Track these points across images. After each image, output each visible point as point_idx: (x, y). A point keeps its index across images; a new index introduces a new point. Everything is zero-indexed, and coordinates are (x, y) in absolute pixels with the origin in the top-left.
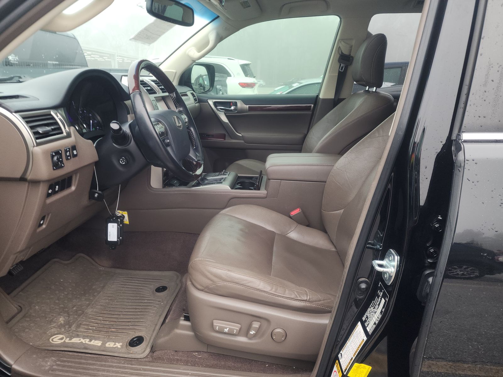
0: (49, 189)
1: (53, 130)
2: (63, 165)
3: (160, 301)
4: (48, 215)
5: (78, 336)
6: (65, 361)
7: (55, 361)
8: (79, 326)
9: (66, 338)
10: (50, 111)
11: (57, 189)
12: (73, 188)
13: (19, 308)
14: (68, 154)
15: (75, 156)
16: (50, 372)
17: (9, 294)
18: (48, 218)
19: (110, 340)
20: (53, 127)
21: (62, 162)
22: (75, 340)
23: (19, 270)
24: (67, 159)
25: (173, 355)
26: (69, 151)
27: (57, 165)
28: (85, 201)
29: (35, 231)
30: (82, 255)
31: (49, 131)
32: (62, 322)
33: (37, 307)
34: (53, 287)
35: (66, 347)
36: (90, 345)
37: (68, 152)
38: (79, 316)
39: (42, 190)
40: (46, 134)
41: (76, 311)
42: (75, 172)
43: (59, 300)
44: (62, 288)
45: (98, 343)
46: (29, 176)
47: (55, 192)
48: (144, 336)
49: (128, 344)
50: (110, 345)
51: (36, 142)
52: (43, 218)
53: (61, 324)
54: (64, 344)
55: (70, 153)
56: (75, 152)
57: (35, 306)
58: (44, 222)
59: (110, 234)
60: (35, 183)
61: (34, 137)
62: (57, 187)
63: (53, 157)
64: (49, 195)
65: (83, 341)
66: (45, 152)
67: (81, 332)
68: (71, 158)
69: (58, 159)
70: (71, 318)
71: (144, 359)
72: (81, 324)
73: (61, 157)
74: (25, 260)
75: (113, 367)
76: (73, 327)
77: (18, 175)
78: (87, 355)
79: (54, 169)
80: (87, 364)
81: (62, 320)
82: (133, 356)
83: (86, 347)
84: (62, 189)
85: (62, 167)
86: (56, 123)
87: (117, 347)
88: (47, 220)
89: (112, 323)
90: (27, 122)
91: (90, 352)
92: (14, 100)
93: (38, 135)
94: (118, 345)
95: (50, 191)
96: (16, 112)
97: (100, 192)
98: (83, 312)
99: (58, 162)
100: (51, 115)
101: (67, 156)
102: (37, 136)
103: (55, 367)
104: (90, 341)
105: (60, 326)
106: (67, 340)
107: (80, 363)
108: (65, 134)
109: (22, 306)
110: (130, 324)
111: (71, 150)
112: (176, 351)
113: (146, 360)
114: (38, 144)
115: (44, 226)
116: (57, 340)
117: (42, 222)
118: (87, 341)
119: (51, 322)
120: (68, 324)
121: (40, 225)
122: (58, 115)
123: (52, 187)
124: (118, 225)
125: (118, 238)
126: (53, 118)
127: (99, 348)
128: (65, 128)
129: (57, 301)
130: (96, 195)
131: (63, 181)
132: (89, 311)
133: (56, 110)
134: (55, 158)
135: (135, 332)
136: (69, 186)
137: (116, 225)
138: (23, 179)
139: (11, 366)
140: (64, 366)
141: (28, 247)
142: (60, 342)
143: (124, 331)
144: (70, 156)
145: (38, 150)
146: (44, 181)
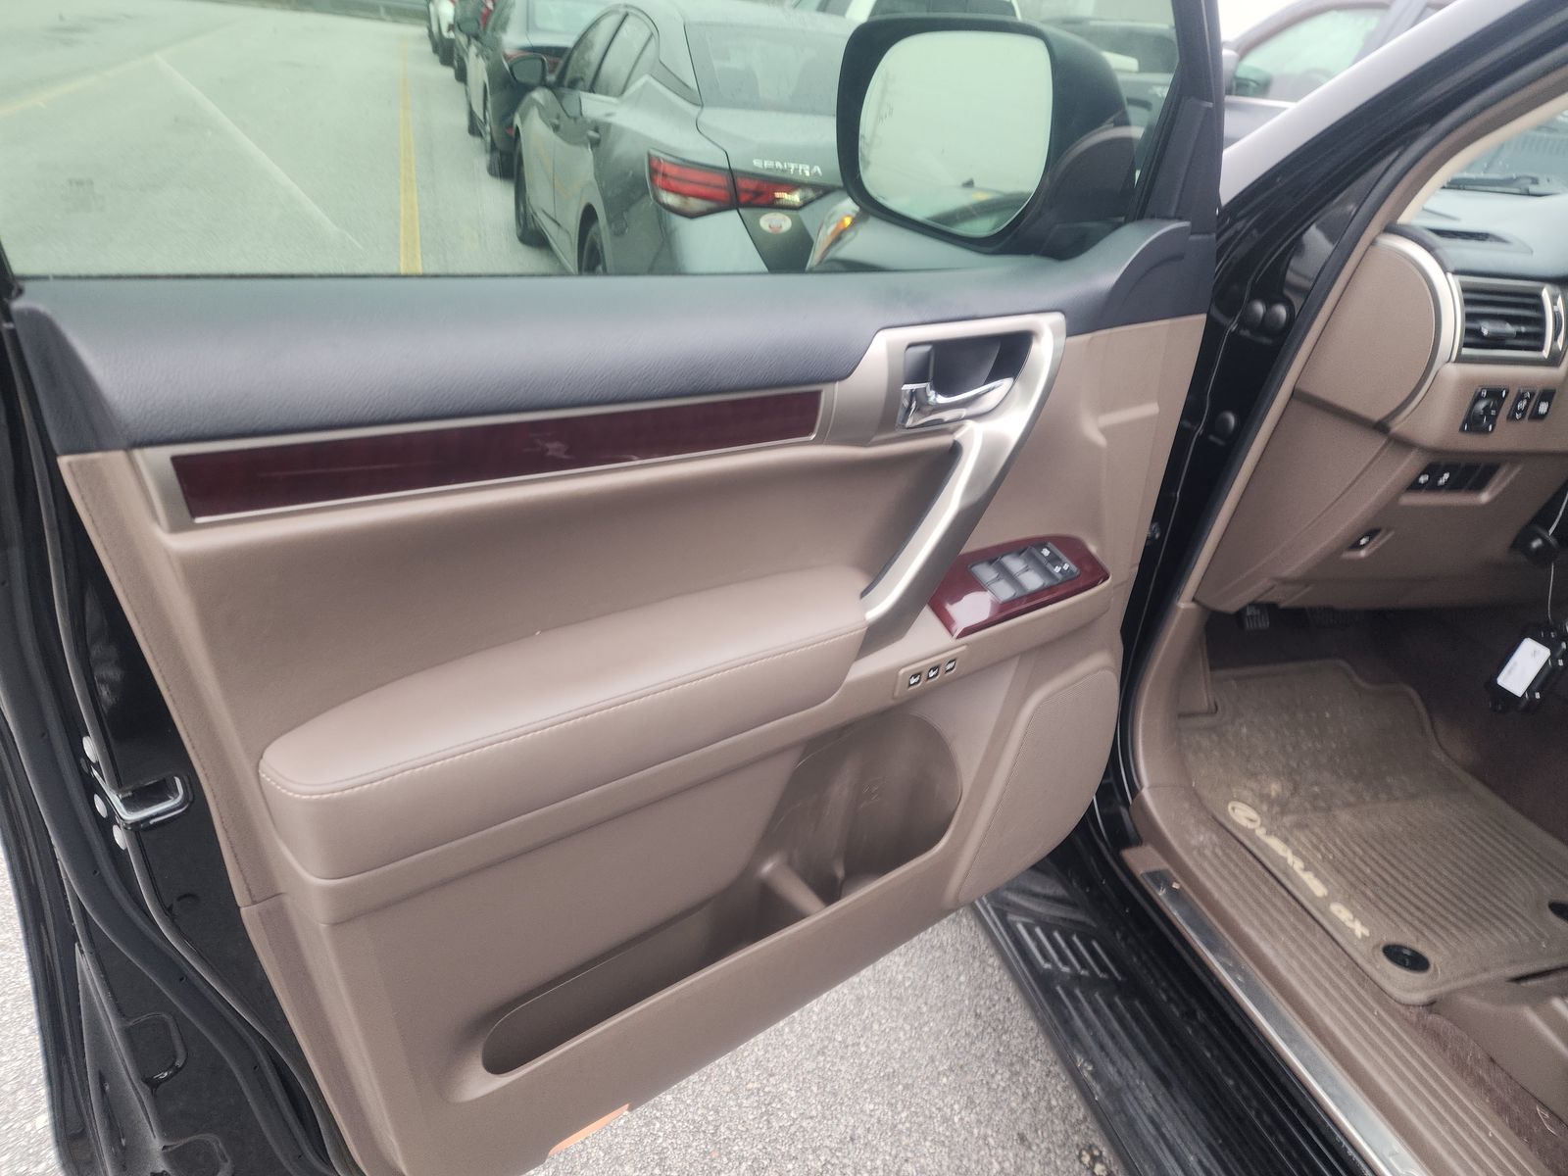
0: (1423, 473)
1: (1519, 335)
2: (1490, 428)
3: (1541, 936)
4: (1388, 530)
5: (1286, 841)
6: (1231, 860)
7: (1214, 845)
8: (1301, 826)
9: (1262, 825)
10: (1542, 289)
11: (1442, 481)
12: (1485, 497)
13: (1214, 707)
14: (1521, 405)
15: (1537, 417)
16: (1195, 853)
17: (1212, 668)
18: (1383, 537)
19: (1347, 903)
20: (1523, 329)
21: (1493, 420)
22: (1276, 844)
23: (1260, 626)
24: (1511, 418)
25: (1477, 1061)
26: (1529, 401)
27: (1474, 423)
28: (1497, 546)
29: (1339, 551)
30: (1412, 692)
31: (1509, 336)
32: (1273, 794)
33: (1244, 730)
34: (1300, 716)
35: (1250, 839)
36: (1299, 878)
37: (1525, 402)
38: (1315, 808)
39: (1407, 466)
40: (1496, 342)
41: (1316, 797)
42: (1513, 457)
43: (1294, 748)
44: (1316, 731)
45: (1319, 889)
46: (1398, 426)
47: (1432, 487)
48: (1435, 965)
49: (1381, 946)
50: (1341, 912)
51: (1459, 350)
52: (1372, 534)
53: (1269, 796)
54: (1250, 833)
55: (1526, 407)
56: (1543, 408)
57: (1241, 725)
58: (1367, 543)
59: (1512, 669)
60: (1403, 444)
61: (1461, 340)
62: (1446, 476)
63: (1478, 398)
64: (1414, 486)
65: (1290, 858)
66: (1465, 382)
67: (1298, 839)
68: (1523, 417)
69: (1486, 409)
70: (1296, 800)
71: (1398, 1006)
72: (1307, 826)
73: (1498, 409)
74: (1282, 605)
75: (1316, 950)
76: (1288, 820)
77: (1376, 414)
78: (1279, 888)
79: (1462, 429)
80: (1270, 901)
81: (1275, 788)
82: (1377, 976)
83: (1288, 871)
84: (1453, 486)
85: (1485, 431)
86: (1541, 322)
87: (1352, 931)
88: (1379, 541)
89: (1377, 880)
90: (1467, 302)
91: (1290, 886)
92: (1473, 243)
93: (1473, 337)
94: (1359, 930)
95: (1423, 479)
96: (1456, 273)
97: (1552, 541)
98: (1329, 809)
99: (1482, 417)
100: (1538, 297)
101: (1515, 410)
102: (1471, 340)
103: (1208, 853)
104: (1306, 869)
105: (1264, 797)
106: (1260, 832)
107: (1258, 888)
108: (1545, 353)
109: (1220, 708)
110: (1418, 914)
111: (1534, 400)
112: (1492, 1060)
113: (1402, 1010)
114: (1461, 359)
115: (1363, 553)
116: (1243, 815)
117: (1363, 541)
118: (1297, 865)
119: (1253, 775)
120: (1282, 806)
121: (1357, 546)
122: (1560, 301)
123: (1433, 470)
124: (1552, 657)
125: (1530, 690)
126: (1539, 307)
127: (1313, 898)
128: (1555, 338)
129: (1290, 749)
130: (1536, 544)
131: (1470, 469)
132: (1344, 817)
133: (1561, 289)
134: (1482, 405)
135: (1418, 940)
136: (1479, 486)
137: (1544, 653)
138: (1381, 427)
139: (1142, 787)
140: (1224, 866)
141: (1303, 581)
142: (1244, 823)
143: (1393, 916)
144: (1523, 412)
145: (1454, 372)
146: (1424, 449)
